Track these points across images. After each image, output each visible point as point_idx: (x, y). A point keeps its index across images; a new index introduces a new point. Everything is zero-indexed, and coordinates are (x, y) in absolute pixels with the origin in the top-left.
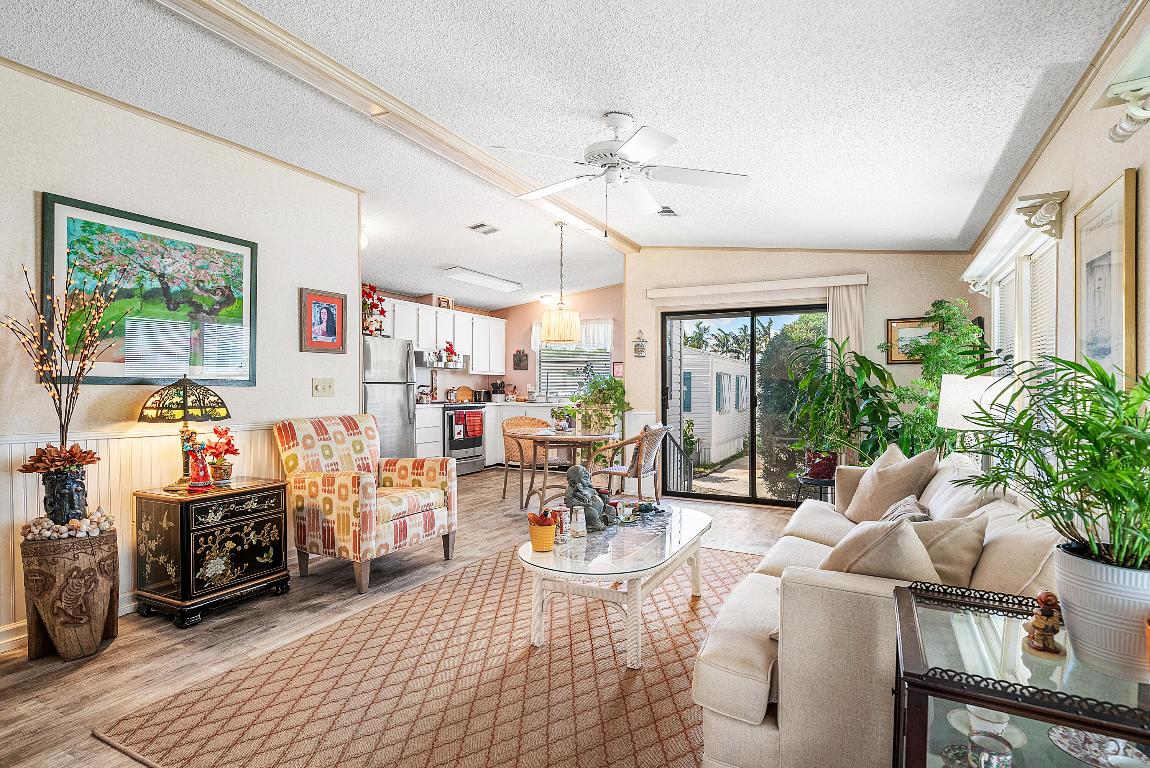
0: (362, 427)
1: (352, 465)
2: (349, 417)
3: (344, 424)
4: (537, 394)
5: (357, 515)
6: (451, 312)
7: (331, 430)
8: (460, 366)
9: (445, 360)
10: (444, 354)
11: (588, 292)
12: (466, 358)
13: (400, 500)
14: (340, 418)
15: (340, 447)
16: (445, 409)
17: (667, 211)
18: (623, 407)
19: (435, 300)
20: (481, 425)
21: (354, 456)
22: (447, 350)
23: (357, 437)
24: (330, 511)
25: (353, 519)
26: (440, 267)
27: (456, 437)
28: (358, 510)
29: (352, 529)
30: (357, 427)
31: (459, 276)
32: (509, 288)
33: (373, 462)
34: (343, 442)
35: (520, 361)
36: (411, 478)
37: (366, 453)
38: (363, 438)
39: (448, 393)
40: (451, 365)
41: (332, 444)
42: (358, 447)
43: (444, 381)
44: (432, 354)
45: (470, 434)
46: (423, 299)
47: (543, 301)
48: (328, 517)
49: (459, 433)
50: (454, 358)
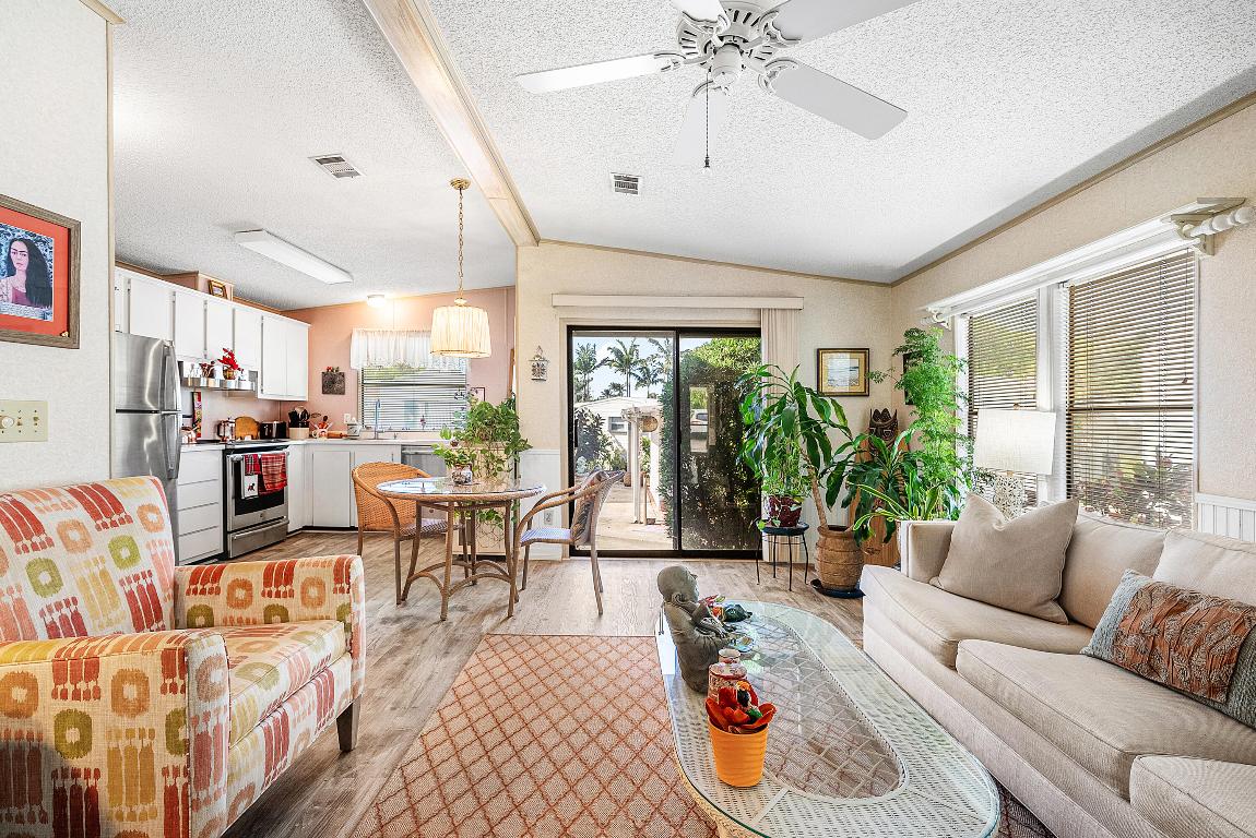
0: (130, 506)
1: (113, 592)
2: (96, 486)
3: (88, 507)
4: (359, 428)
5: (176, 746)
6: (229, 304)
7: (49, 521)
8: (246, 385)
9: (219, 375)
10: (219, 369)
11: (426, 296)
12: (254, 375)
13: (272, 670)
14: (72, 492)
15: (78, 558)
16: (226, 452)
17: (627, 184)
18: (517, 445)
19: (201, 283)
20: (284, 474)
21: (117, 574)
22: (225, 360)
23: (121, 530)
24: (84, 746)
25: (164, 758)
26: (227, 226)
27: (247, 494)
28: (183, 733)
29: (160, 784)
30: (118, 507)
31: (261, 246)
32: (331, 276)
33: (162, 580)
34: (86, 544)
35: (332, 382)
36: (260, 603)
37: (145, 563)
38: (135, 530)
39: (218, 426)
40: (232, 384)
41: (57, 553)
42: (125, 553)
43: (214, 409)
44: (197, 366)
45: (268, 487)
46: (186, 278)
47: (370, 302)
48: (77, 763)
49: (251, 488)
50: (237, 374)
